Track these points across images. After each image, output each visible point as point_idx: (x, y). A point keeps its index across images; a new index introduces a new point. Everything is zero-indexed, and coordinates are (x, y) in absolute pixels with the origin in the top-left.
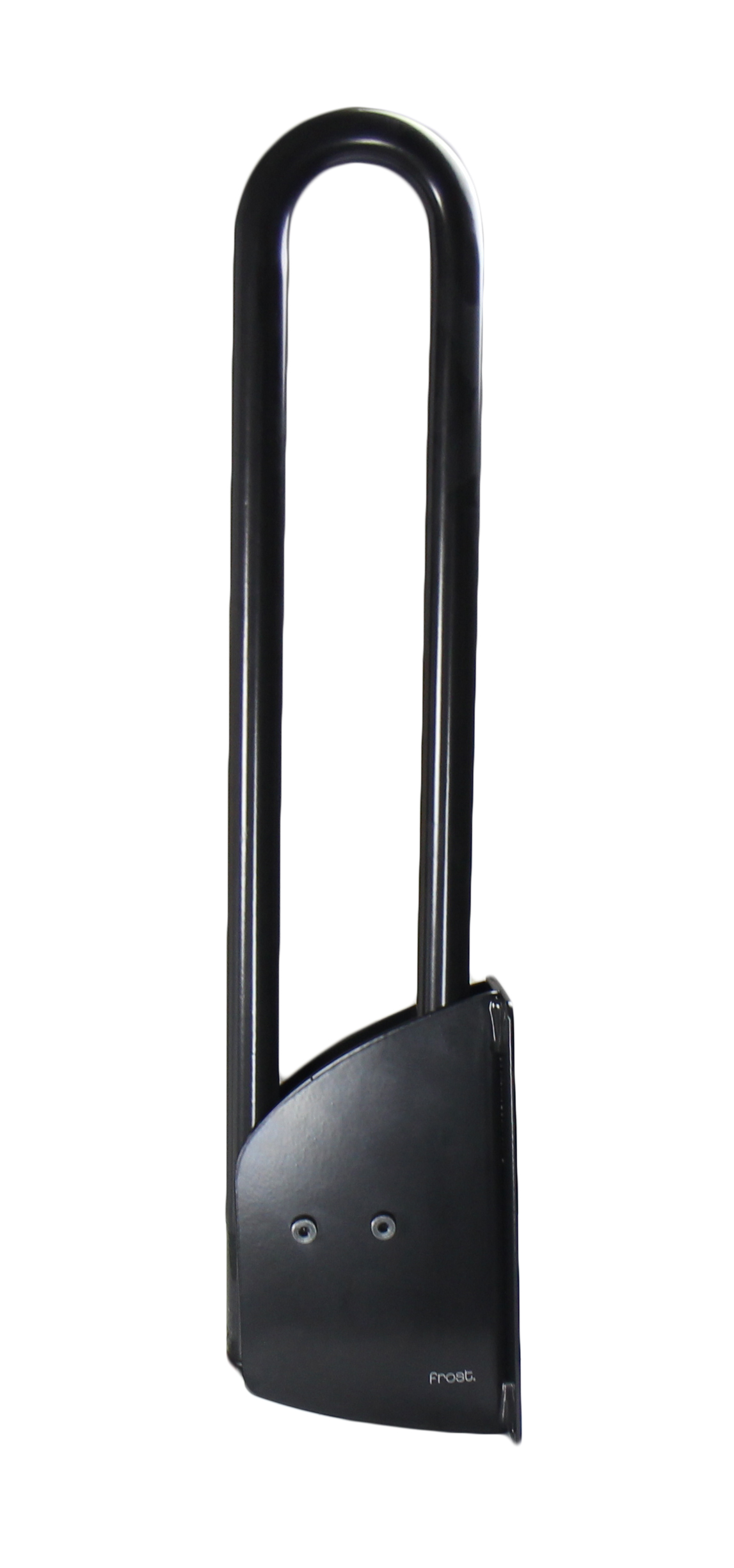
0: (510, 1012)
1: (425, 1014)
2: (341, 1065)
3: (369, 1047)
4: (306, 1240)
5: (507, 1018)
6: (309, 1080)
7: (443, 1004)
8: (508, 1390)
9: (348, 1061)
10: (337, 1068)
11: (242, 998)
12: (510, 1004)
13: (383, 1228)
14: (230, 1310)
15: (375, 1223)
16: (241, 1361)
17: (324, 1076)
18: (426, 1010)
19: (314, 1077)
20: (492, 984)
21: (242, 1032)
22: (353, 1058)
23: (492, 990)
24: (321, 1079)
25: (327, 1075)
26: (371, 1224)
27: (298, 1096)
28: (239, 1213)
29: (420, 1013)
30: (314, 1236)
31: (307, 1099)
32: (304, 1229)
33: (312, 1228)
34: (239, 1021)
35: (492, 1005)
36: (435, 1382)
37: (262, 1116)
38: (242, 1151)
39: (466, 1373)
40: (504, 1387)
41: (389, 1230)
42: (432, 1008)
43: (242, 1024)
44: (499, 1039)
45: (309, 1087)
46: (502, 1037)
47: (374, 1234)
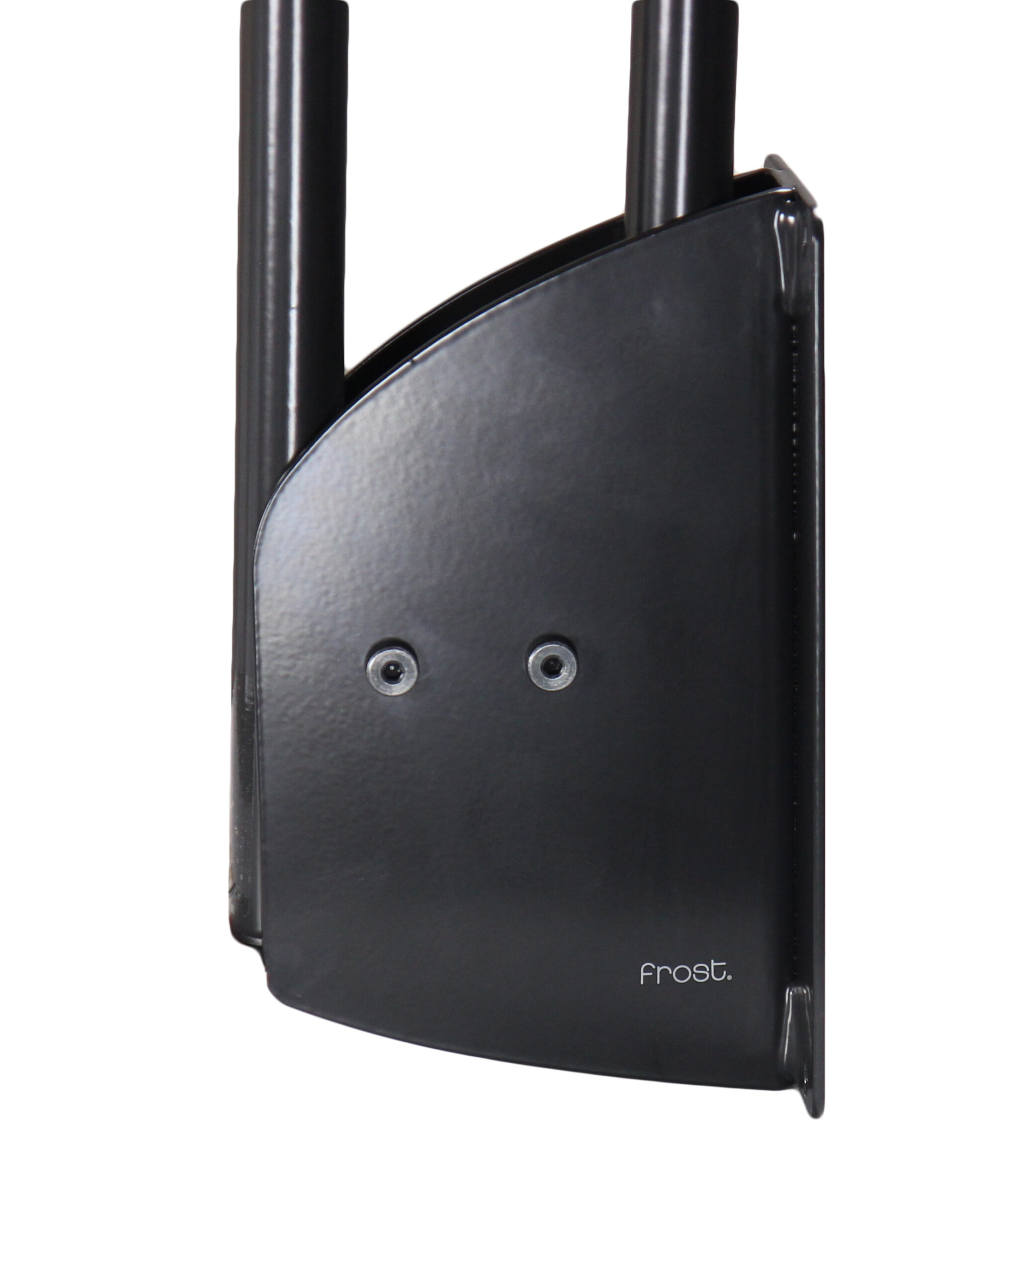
0: (817, 228)
1: (645, 232)
2: (472, 334)
3: (528, 297)
4: (399, 689)
5: (809, 239)
6: (408, 364)
7: (680, 212)
8: (798, 1001)
9: (486, 326)
10: (463, 341)
11: (271, 220)
12: (819, 212)
13: (551, 668)
14: (239, 830)
15: (536, 658)
16: (260, 936)
17: (436, 356)
18: (645, 229)
19: (416, 358)
20: (777, 173)
21: (271, 264)
22: (497, 319)
23: (779, 186)
24: (430, 362)
25: (443, 353)
26: (527, 659)
27: (384, 397)
28: (262, 632)
29: (632, 233)
30: (412, 682)
31: (402, 403)
32: (392, 668)
33: (409, 665)
34: (264, 244)
35: (779, 217)
36: (650, 980)
37: (308, 439)
38: (269, 507)
39: (713, 964)
40: (789, 994)
41: (564, 672)
42: (657, 223)
43: (271, 247)
44: (794, 282)
45: (407, 378)
46: (799, 287)
47: (534, 681)
